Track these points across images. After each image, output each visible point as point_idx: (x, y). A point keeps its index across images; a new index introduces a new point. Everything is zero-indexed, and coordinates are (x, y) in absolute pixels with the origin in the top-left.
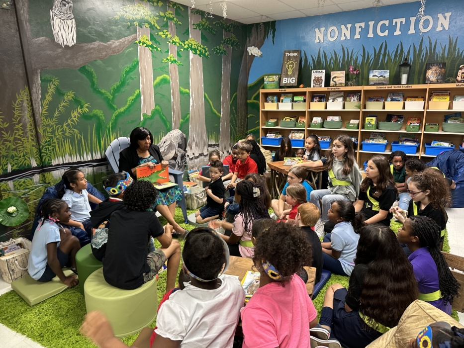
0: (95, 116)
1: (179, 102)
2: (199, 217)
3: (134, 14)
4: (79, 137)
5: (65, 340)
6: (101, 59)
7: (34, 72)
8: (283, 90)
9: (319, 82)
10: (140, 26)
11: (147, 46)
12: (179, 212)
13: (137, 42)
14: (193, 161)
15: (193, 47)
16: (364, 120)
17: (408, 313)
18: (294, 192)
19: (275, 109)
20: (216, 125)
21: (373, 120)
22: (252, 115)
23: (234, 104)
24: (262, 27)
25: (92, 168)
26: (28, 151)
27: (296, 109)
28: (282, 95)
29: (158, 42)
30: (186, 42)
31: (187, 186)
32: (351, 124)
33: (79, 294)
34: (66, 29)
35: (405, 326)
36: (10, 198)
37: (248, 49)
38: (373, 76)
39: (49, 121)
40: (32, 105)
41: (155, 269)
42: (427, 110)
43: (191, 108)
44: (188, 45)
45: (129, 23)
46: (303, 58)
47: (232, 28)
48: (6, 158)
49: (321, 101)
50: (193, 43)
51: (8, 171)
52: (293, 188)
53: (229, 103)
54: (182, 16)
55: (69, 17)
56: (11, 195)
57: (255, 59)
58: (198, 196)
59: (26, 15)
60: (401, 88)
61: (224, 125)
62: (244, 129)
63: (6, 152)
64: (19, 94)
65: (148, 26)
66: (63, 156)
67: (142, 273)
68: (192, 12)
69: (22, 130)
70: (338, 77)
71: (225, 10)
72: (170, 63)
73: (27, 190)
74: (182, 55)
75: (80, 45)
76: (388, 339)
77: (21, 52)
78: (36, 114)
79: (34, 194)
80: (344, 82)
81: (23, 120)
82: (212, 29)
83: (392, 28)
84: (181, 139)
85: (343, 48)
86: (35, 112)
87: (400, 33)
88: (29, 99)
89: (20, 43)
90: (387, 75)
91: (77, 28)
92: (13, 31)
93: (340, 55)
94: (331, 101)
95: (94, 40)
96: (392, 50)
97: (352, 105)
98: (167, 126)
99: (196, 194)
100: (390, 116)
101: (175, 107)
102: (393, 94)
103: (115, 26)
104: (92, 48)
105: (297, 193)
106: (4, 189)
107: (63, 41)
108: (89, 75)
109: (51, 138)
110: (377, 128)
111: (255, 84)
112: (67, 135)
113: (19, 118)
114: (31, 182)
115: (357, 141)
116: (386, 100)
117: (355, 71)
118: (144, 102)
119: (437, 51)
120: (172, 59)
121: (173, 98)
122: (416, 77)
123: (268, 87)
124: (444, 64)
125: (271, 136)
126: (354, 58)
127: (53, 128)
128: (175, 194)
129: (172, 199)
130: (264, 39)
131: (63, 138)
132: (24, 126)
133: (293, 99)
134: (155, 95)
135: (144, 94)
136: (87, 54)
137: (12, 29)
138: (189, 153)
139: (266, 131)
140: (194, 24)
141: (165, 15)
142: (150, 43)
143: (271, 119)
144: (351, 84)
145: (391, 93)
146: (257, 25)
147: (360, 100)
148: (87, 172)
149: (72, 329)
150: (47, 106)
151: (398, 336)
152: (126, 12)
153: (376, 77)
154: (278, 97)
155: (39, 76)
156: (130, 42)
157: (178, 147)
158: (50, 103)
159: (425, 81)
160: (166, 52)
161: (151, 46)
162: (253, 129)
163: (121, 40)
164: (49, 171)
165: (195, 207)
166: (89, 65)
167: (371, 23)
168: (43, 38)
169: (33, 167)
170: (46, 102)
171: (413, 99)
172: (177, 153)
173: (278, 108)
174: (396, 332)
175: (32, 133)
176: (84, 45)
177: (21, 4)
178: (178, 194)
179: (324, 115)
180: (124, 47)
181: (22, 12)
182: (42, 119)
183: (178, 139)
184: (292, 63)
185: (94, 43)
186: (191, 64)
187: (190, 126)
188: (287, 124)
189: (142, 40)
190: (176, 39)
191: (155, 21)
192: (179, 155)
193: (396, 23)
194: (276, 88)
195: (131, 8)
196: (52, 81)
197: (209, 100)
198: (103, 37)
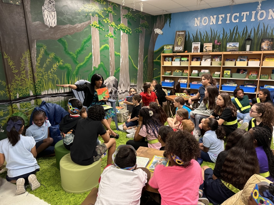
0: (66, 67)
1: (114, 60)
2: (125, 126)
3: (89, 9)
4: (57, 79)
5: (48, 193)
6: (70, 34)
7: (33, 41)
8: (175, 54)
9: (197, 49)
10: (93, 16)
11: (97, 27)
12: (113, 124)
13: (91, 25)
14: (121, 95)
15: (123, 28)
16: (223, 72)
17: (250, 181)
18: (181, 113)
19: (170, 65)
20: (135, 74)
21: (229, 72)
22: (156, 69)
23: (146, 62)
24: (163, 17)
25: (64, 97)
26: (28, 86)
27: (182, 65)
28: (175, 57)
29: (103, 25)
30: (119, 26)
31: (118, 109)
32: (215, 74)
33: (56, 168)
34: (51, 17)
35: (248, 189)
36: (18, 113)
37: (155, 30)
38: (229, 46)
39: (40, 70)
40: (31, 60)
41: (100, 154)
42: (262, 67)
43: (121, 64)
44: (120, 27)
45: (86, 14)
46: (187, 35)
47: (146, 18)
48: (16, 90)
49: (198, 61)
50: (123, 26)
51: (17, 98)
52: (181, 111)
53: (143, 61)
54: (117, 10)
55: (53, 10)
56: (18, 111)
57: (159, 36)
58: (124, 115)
59: (29, 9)
60: (246, 53)
61: (140, 74)
62: (151, 77)
63: (16, 87)
64: (24, 54)
65: (97, 16)
66: (48, 90)
67: (93, 156)
68: (123, 8)
69: (25, 74)
70: (208, 47)
71: (142, 7)
72: (109, 37)
73: (27, 109)
74: (117, 32)
75: (59, 26)
76: (238, 197)
77: (26, 30)
78: (33, 66)
79: (31, 111)
80: (212, 50)
81: (26, 68)
82: (134, 18)
83: (241, 18)
84: (115, 81)
85: (211, 30)
86: (33, 64)
87: (246, 21)
88: (30, 56)
89: (25, 25)
90: (237, 45)
91: (57, 17)
92: (21, 18)
93: (209, 34)
94: (203, 60)
95: (67, 24)
96: (240, 31)
97: (216, 63)
98: (107, 74)
99: (123, 113)
100: (239, 70)
101: (112, 63)
102: (241, 57)
103: (79, 16)
104: (65, 28)
105: (183, 114)
106: (15, 108)
107: (49, 24)
108: (64, 43)
109: (42, 79)
110: (231, 77)
111: (158, 51)
112: (50, 77)
113: (24, 68)
114: (29, 104)
115: (219, 85)
116: (237, 60)
117: (218, 43)
118: (94, 60)
119: (268, 31)
120: (111, 36)
121: (111, 58)
122: (255, 47)
123: (166, 52)
124: (272, 39)
125: (167, 81)
126: (218, 35)
127: (43, 74)
128: (111, 112)
129: (109, 116)
130: (164, 24)
131: (48, 79)
132: (27, 72)
133: (181, 59)
134: (100, 56)
135: (94, 55)
136: (63, 32)
137: (21, 16)
138: (119, 90)
139: (165, 78)
140: (123, 15)
141: (107, 10)
142: (98, 26)
143: (168, 71)
144: (216, 51)
145: (239, 56)
146: (161, 16)
147: (221, 60)
148: (61, 100)
149: (53, 188)
150: (39, 61)
151: (243, 195)
152: (85, 8)
153: (231, 47)
154: (172, 58)
155: (35, 44)
156: (87, 25)
157: (113, 86)
158: (41, 59)
159: (260, 49)
160: (107, 31)
161: (99, 28)
162: (157, 77)
163: (82, 24)
164: (40, 98)
165: (123, 121)
166: (63, 38)
167: (228, 15)
168: (38, 22)
169: (31, 96)
170: (39, 58)
171: (253, 60)
172: (113, 90)
173: (172, 64)
174: (242, 193)
175: (31, 76)
176: (61, 26)
177: (26, 2)
178: (113, 113)
179: (199, 69)
180: (83, 28)
181: (27, 7)
182: (37, 68)
183: (113, 82)
184: (181, 38)
185: (66, 25)
186: (121, 38)
187: (120, 74)
188: (177, 74)
189: (94, 24)
190: (113, 24)
191: (101, 13)
192: (114, 91)
193: (243, 14)
194: (171, 53)
195: (88, 5)
196: (42, 46)
197: (132, 60)
198: (71, 22)
